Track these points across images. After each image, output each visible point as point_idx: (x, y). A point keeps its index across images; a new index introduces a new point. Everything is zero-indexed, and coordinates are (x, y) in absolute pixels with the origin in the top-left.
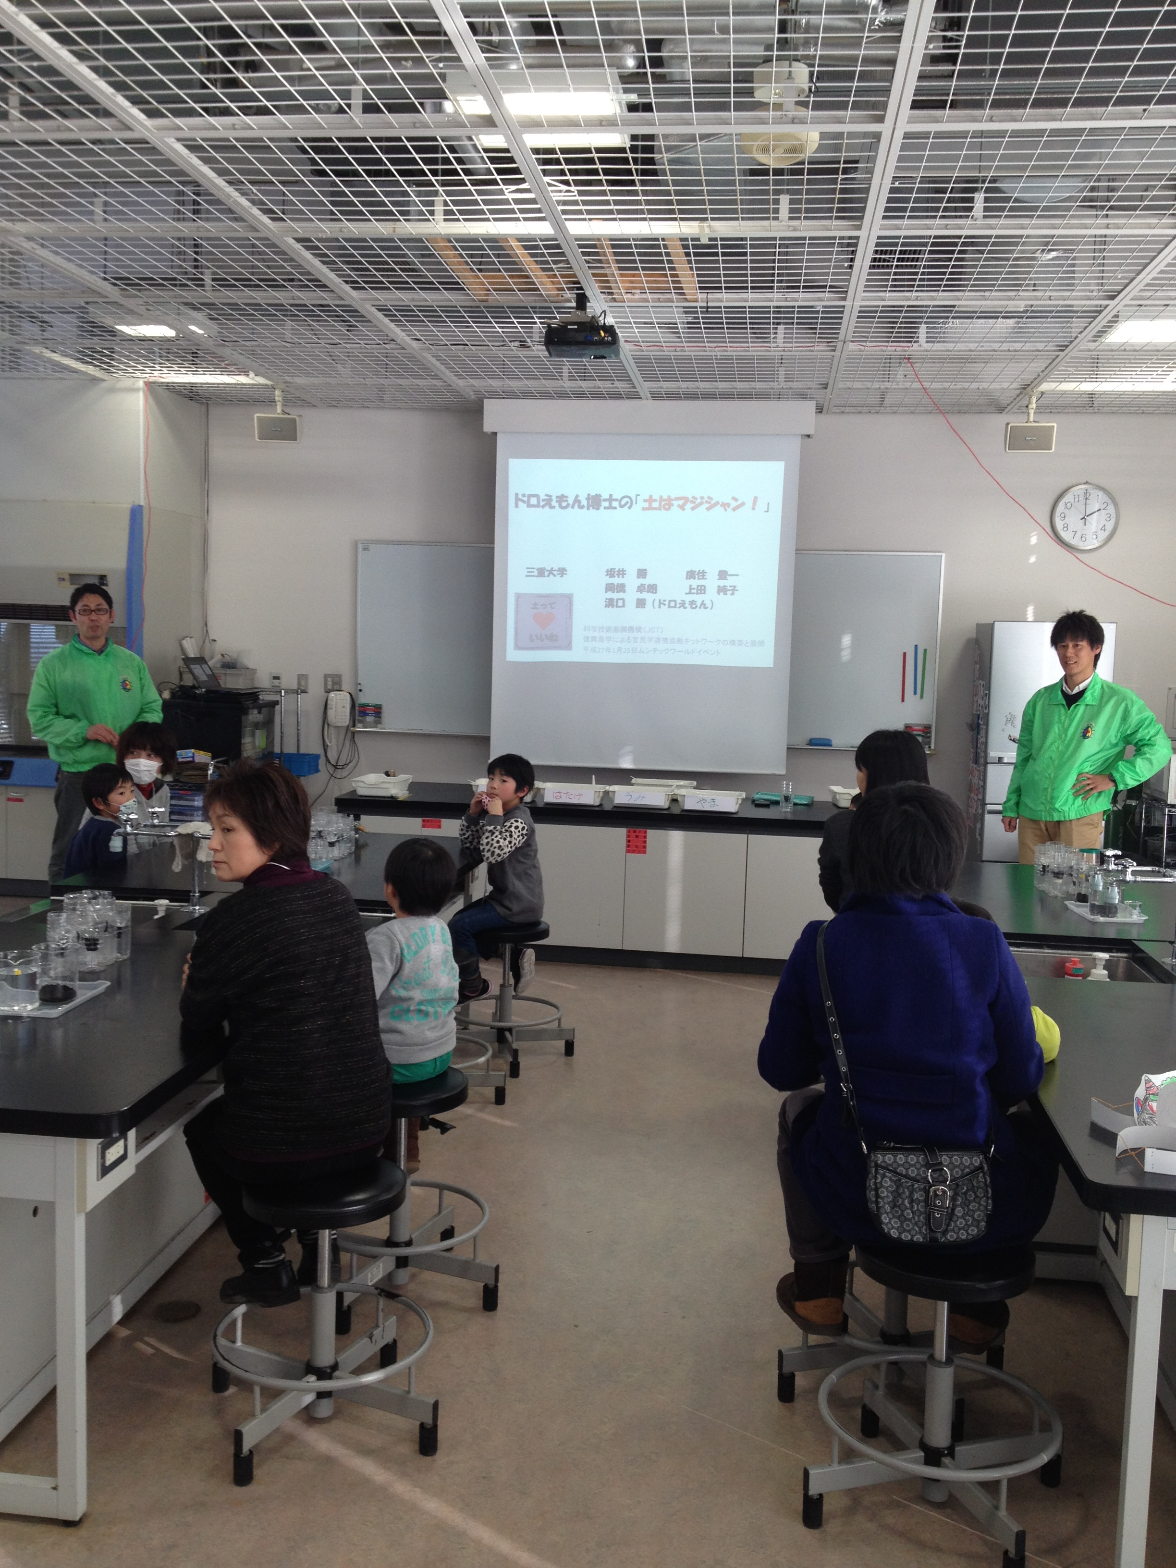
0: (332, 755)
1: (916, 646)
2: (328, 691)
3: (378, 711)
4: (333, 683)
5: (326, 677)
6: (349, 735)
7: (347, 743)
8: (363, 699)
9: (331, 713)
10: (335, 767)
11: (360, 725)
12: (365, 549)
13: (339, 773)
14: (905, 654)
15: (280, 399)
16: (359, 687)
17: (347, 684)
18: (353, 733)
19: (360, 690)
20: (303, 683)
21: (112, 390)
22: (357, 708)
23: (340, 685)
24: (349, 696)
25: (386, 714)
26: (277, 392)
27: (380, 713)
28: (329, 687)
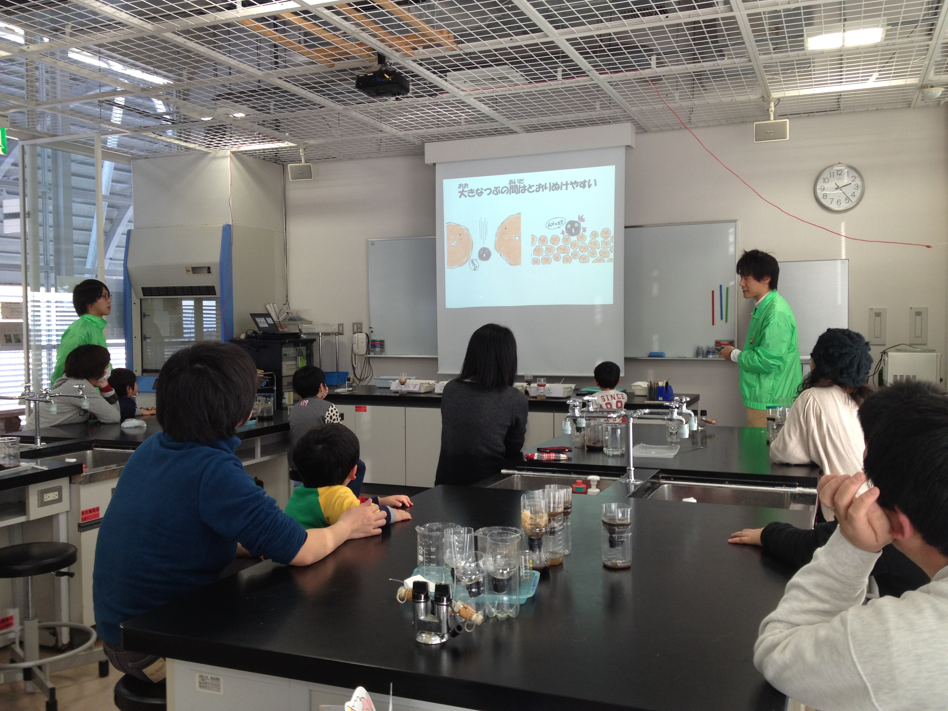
0: (358, 372)
1: (721, 286)
2: (354, 333)
3: (382, 343)
4: (358, 328)
5: (354, 324)
7: (366, 365)
8: (373, 337)
9: (355, 347)
10: (360, 380)
11: (372, 353)
12: (372, 244)
13: (362, 384)
14: (713, 292)
15: (303, 154)
16: (371, 330)
17: (365, 329)
18: (369, 359)
19: (372, 332)
20: (341, 329)
21: (214, 158)
22: (370, 343)
23: (362, 330)
24: (365, 335)
25: (388, 345)
26: (301, 150)
27: (383, 345)
28: (355, 331)
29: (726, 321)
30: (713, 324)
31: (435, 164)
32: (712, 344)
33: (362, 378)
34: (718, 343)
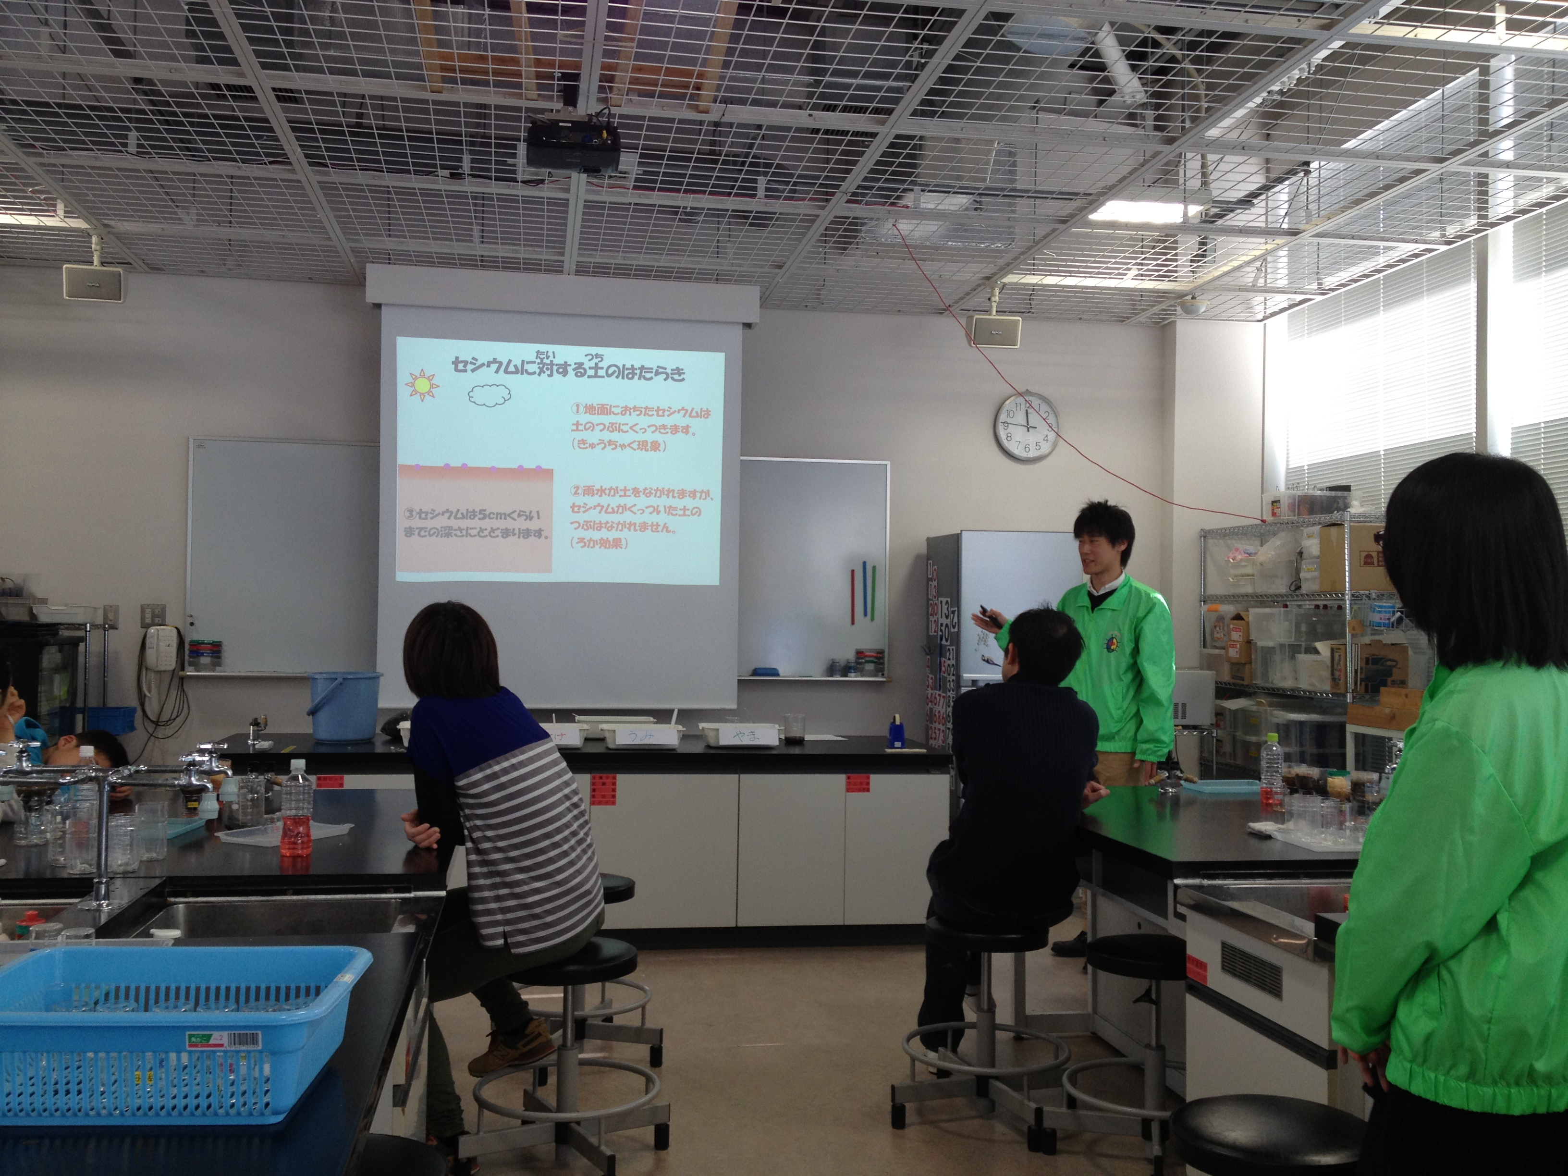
0: (152, 709)
1: (864, 563)
2: (146, 626)
3: (216, 649)
4: (154, 616)
5: (143, 609)
6: (176, 682)
7: (173, 693)
8: (193, 635)
9: (150, 654)
10: (157, 724)
11: (191, 668)
12: (200, 446)
13: (161, 732)
14: (853, 572)
15: (98, 248)
16: (190, 621)
17: (173, 616)
18: (182, 679)
19: (192, 624)
20: (111, 616)
22: (187, 647)
23: (164, 619)
24: (175, 631)
25: (228, 653)
26: (94, 239)
27: (219, 652)
28: (148, 620)
29: (872, 619)
30: (853, 623)
31: (378, 306)
32: (851, 656)
33: (165, 717)
34: (859, 653)
